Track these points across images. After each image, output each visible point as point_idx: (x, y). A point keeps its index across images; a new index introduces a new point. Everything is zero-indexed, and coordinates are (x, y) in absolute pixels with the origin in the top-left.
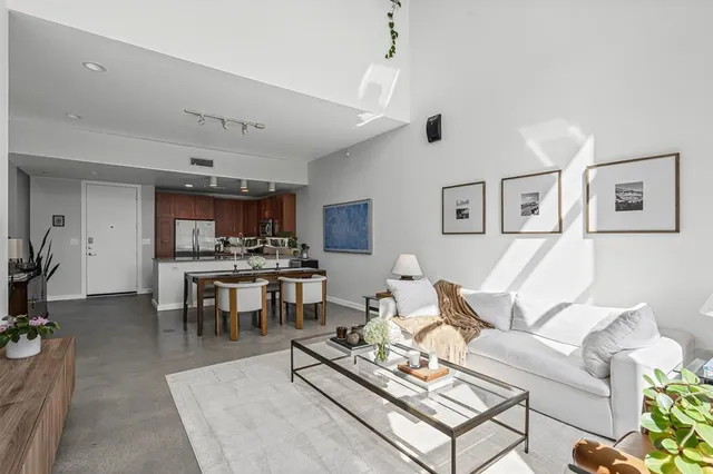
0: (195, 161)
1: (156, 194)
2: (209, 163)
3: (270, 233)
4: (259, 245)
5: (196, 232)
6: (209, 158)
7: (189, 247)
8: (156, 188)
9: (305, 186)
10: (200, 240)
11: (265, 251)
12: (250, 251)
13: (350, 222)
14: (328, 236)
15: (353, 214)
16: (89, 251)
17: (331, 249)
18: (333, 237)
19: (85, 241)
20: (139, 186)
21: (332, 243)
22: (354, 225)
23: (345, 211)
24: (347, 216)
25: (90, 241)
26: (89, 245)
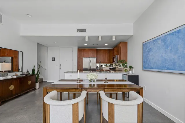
0: (79, 30)
1: (78, 49)
2: (84, 30)
3: (116, 62)
4: (114, 67)
5: (90, 62)
8: (78, 47)
9: (132, 36)
11: (117, 69)
12: (110, 69)
13: (166, 48)
14: (145, 61)
15: (169, 41)
16: (60, 68)
17: (148, 69)
18: (149, 61)
19: (59, 65)
20: (73, 47)
21: (149, 65)
22: (171, 50)
23: (161, 40)
24: (163, 44)
25: (61, 65)
26: (60, 66)
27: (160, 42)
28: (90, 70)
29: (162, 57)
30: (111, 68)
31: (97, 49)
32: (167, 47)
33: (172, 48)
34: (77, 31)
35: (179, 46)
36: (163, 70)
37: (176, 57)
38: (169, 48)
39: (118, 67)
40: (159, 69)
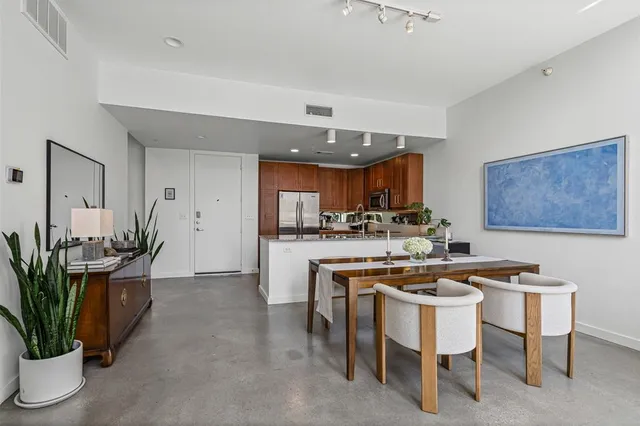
0: (313, 110)
1: (260, 163)
2: (327, 112)
3: (386, 207)
5: (300, 206)
6: (328, 105)
7: (293, 224)
8: (260, 157)
10: (305, 215)
12: (353, 227)
13: (556, 182)
14: (495, 207)
15: (564, 167)
16: (197, 226)
17: (503, 227)
18: (508, 208)
19: (193, 215)
20: (243, 155)
21: (505, 217)
22: (568, 186)
23: (541, 165)
24: (547, 172)
25: (198, 215)
26: (197, 219)
27: (538, 167)
28: (299, 231)
29: (546, 201)
30: (355, 224)
31: (321, 165)
32: (558, 181)
33: (569, 182)
35: (588, 181)
36: (547, 229)
37: (580, 201)
38: (564, 183)
39: (375, 221)
40: (536, 226)
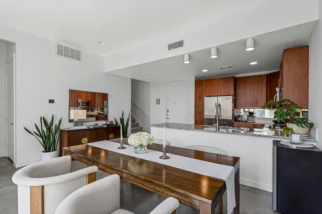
1: (196, 81)
2: (180, 44)
16: (167, 116)
20: (187, 78)
26: (167, 113)
34: (169, 49)
